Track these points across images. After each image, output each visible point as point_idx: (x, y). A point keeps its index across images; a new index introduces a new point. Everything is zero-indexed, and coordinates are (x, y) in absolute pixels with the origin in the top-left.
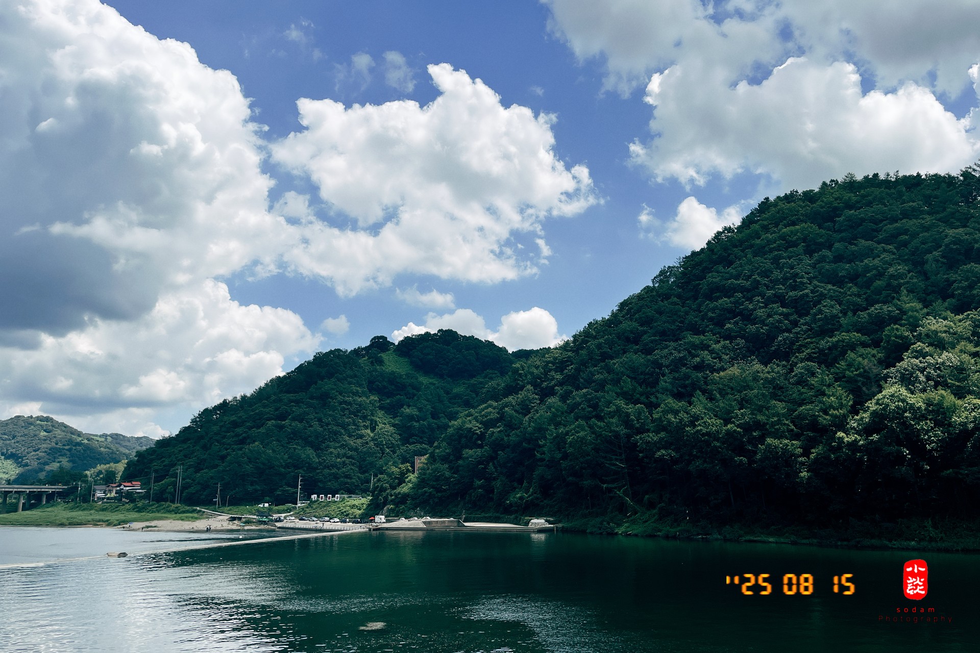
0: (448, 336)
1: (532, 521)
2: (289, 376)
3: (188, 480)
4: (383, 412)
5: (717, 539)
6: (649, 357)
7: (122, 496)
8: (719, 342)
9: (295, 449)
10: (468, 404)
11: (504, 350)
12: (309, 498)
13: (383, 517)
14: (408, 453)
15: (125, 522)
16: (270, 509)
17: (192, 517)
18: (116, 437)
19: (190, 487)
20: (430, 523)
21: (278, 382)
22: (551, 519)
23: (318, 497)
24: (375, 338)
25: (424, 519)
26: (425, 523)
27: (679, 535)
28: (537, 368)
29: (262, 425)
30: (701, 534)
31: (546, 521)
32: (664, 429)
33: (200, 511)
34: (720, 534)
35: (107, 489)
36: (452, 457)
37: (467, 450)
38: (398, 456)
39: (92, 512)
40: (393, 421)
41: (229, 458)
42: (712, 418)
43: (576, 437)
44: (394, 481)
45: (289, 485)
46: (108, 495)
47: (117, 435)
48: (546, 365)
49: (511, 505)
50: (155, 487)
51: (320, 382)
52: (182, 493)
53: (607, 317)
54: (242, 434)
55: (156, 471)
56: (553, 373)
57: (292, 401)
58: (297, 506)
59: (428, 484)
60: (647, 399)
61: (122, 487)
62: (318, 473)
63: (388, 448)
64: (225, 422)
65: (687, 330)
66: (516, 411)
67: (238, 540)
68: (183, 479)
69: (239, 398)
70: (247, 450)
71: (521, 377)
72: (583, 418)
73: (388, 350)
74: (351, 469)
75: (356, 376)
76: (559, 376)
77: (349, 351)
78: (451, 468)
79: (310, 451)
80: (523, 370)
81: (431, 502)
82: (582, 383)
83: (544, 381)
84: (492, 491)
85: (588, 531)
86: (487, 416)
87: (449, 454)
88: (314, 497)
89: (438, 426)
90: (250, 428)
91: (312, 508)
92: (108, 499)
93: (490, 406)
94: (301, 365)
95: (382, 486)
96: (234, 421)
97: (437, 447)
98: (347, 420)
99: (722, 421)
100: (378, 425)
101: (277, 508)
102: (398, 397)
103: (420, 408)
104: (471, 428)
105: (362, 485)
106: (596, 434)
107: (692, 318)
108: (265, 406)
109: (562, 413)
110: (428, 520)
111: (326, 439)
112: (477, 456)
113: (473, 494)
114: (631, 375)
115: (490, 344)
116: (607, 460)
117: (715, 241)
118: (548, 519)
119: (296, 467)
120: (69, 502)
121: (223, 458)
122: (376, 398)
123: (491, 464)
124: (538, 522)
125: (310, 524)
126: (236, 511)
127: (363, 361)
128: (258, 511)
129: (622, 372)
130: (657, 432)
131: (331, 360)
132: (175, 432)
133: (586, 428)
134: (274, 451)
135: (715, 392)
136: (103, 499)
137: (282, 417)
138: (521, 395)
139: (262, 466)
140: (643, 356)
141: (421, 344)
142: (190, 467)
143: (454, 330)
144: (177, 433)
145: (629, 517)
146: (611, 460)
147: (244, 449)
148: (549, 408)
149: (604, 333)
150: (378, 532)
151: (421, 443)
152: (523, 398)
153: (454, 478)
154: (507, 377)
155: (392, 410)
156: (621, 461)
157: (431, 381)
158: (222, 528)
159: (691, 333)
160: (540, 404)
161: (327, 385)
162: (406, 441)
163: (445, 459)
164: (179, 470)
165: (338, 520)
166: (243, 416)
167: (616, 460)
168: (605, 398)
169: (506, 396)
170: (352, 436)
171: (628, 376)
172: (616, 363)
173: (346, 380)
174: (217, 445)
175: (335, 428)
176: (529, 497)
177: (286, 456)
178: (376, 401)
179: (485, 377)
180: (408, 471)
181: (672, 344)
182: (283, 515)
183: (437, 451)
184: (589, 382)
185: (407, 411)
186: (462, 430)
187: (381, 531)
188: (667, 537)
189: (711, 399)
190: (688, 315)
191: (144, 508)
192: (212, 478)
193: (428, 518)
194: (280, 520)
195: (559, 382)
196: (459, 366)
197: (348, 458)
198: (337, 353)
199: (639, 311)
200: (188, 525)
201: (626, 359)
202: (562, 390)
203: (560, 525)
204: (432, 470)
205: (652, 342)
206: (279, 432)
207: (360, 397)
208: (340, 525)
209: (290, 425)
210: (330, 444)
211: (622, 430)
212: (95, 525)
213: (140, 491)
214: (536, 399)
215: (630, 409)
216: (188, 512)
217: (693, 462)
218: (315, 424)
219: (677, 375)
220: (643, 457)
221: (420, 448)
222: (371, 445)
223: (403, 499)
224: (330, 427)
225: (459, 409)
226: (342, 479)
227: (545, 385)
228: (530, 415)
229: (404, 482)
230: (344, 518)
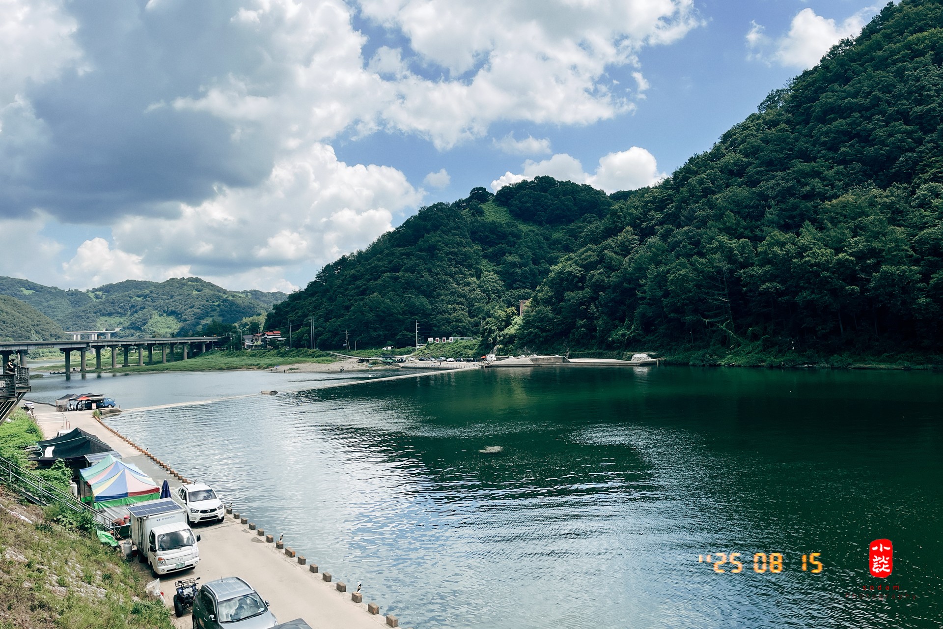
0: (545, 183)
1: (634, 356)
2: (398, 231)
3: (320, 329)
4: (486, 261)
5: (824, 368)
6: (754, 189)
7: (267, 344)
8: (832, 168)
9: (410, 297)
10: (567, 249)
11: (601, 193)
12: (426, 341)
13: (493, 356)
14: (513, 298)
15: (272, 365)
16: (393, 352)
17: (327, 361)
18: (256, 294)
19: (322, 334)
20: (537, 360)
21: (389, 236)
22: (654, 354)
23: (434, 339)
24: (474, 190)
25: (531, 357)
26: (532, 360)
27: (784, 365)
28: (636, 208)
29: (379, 277)
30: (807, 363)
31: (649, 355)
32: (769, 262)
33: (333, 355)
34: (827, 363)
35: (254, 338)
36: (554, 300)
37: (569, 293)
38: (503, 301)
39: (244, 357)
40: (496, 269)
41: (353, 308)
42: (822, 248)
43: (677, 275)
44: (501, 324)
45: (407, 330)
46: (256, 343)
47: (255, 291)
48: (645, 205)
49: (613, 342)
50: (293, 335)
51: (426, 235)
52: (316, 339)
53: (709, 151)
54: (362, 286)
55: (292, 322)
56: (652, 213)
57: (402, 254)
58: (416, 348)
59: (533, 325)
60: (752, 233)
61: (266, 336)
62: (433, 318)
63: (493, 293)
64: (346, 276)
65: (797, 157)
66: (615, 253)
68: (316, 328)
69: (355, 254)
70: (368, 300)
71: (620, 219)
72: (684, 256)
73: (488, 201)
74: (462, 314)
75: (459, 228)
76: (659, 216)
77: (451, 204)
78: (554, 310)
79: (424, 300)
80: (622, 211)
81: (537, 340)
82: (683, 221)
83: (644, 221)
84: (595, 330)
85: (691, 363)
86: (587, 259)
87: (551, 297)
88: (430, 340)
89: (539, 271)
90: (369, 280)
91: (429, 349)
92: (256, 346)
93: (590, 249)
94: (408, 221)
95: (490, 328)
96: (353, 274)
97: (539, 291)
98: (454, 270)
99: (832, 251)
100: (483, 273)
101: (398, 350)
102: (500, 245)
103: (522, 255)
104: (571, 272)
105: (472, 328)
106: (698, 271)
107: (802, 144)
108: (379, 260)
109: (663, 252)
110: (534, 358)
111: (437, 288)
112: (579, 297)
113: (576, 333)
114: (735, 209)
115: (588, 188)
116: (709, 296)
117: (830, 57)
118: (650, 353)
119: (413, 314)
120: (224, 350)
121: (347, 308)
122: (480, 248)
123: (593, 306)
124: (641, 357)
125: (429, 364)
126: (365, 354)
127: (465, 213)
128: (383, 353)
129: (726, 206)
130: (762, 266)
131: (435, 214)
132: (304, 287)
133: (688, 266)
134: (391, 300)
135: (826, 221)
136: (252, 346)
137: (396, 269)
138: (621, 237)
139: (382, 314)
140: (748, 189)
141: (518, 193)
142: (320, 316)
143: (550, 176)
144: (306, 287)
145: (733, 348)
146: (713, 295)
147: (365, 300)
148: (649, 248)
149: (706, 168)
150: (490, 369)
151: (525, 288)
152: (622, 239)
153: (557, 319)
154: (606, 220)
155: (495, 258)
156: (724, 296)
157: (530, 228)
158: (354, 369)
159: (800, 160)
160: (639, 244)
161: (434, 238)
162: (510, 286)
163: (547, 302)
164: (311, 319)
165: (454, 360)
166: (361, 269)
167: (719, 295)
168: (707, 235)
169: (605, 238)
170: (460, 284)
171: (732, 211)
172: (719, 198)
173: (451, 232)
174: (341, 297)
175: (444, 277)
176: (631, 333)
177: (403, 305)
178: (479, 250)
179: (584, 221)
180: (513, 314)
181: (779, 173)
182: (405, 356)
183: (540, 294)
184: (690, 220)
185: (510, 258)
186: (563, 274)
187: (493, 368)
188: (771, 367)
189: (821, 228)
190: (797, 141)
191: (286, 353)
192: (340, 326)
193: (535, 355)
194: (402, 361)
195: (659, 221)
196: (557, 212)
197: (458, 304)
198: (439, 207)
199: (743, 141)
200: (324, 367)
201: (729, 193)
202: (662, 229)
203: (662, 359)
204: (536, 312)
205: (757, 173)
206: (395, 283)
207: (464, 247)
208: (456, 364)
209: (404, 276)
210: (441, 292)
211: (725, 266)
212: (248, 369)
213: (281, 339)
214: (636, 240)
215: (734, 244)
216: (323, 356)
217: (800, 294)
218: (426, 275)
219: (783, 206)
220: (747, 292)
221: (524, 292)
222: (478, 291)
223: (511, 339)
224: (439, 276)
225: (559, 254)
226: (454, 323)
227: (644, 225)
228: (630, 256)
229: (511, 324)
230: (459, 356)
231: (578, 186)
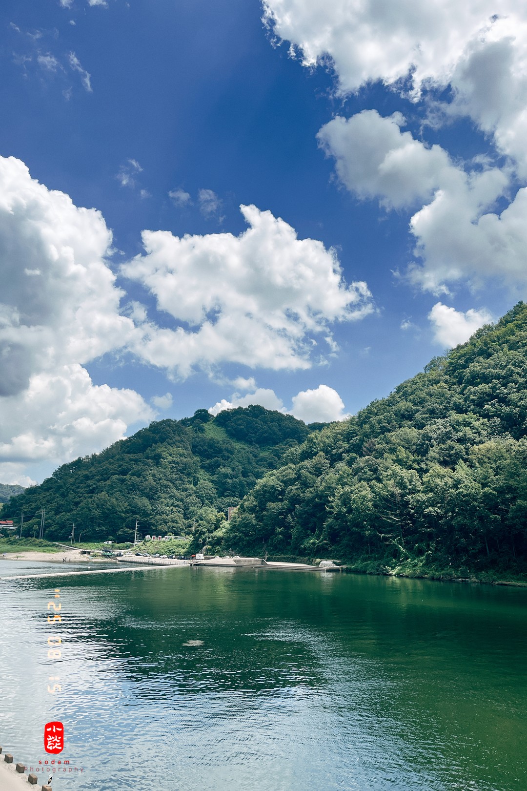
0: (256, 411)
1: (322, 562)
2: (130, 440)
3: (49, 521)
4: (203, 471)
5: (474, 582)
6: (421, 431)
8: (479, 419)
9: (133, 498)
10: (272, 466)
11: (301, 423)
12: (144, 537)
13: (202, 555)
14: (223, 504)
16: (113, 546)
19: (51, 526)
20: (239, 561)
21: (122, 446)
22: (338, 561)
23: (151, 537)
24: (198, 411)
25: (235, 558)
26: (235, 561)
27: (442, 578)
28: (328, 438)
29: (108, 478)
30: (461, 577)
31: (334, 563)
32: (432, 490)
33: (58, 546)
34: (477, 578)
36: (257, 508)
37: (270, 503)
38: (215, 506)
40: (211, 478)
41: (81, 504)
42: (472, 482)
43: (359, 495)
44: (211, 526)
45: (128, 528)
48: (336, 436)
49: (305, 549)
50: (24, 525)
51: (154, 445)
52: (45, 530)
53: (386, 398)
54: (92, 485)
55: (25, 513)
56: (341, 442)
57: (131, 460)
58: (134, 544)
59: (238, 529)
60: (418, 465)
62: (151, 518)
63: (207, 499)
64: (79, 475)
65: (453, 409)
66: (310, 472)
67: (87, 570)
68: (46, 519)
69: (90, 456)
70: (96, 498)
71: (315, 445)
72: (365, 480)
73: (208, 421)
74: (178, 515)
75: (183, 441)
76: (346, 445)
77: (178, 421)
78: (257, 517)
79: (146, 501)
80: (317, 439)
81: (240, 543)
82: (365, 451)
83: (334, 449)
84: (290, 537)
85: (368, 572)
86: (287, 476)
87: (255, 506)
88: (148, 537)
89: (247, 483)
90: (99, 481)
91: (146, 546)
93: (290, 468)
94: (139, 432)
95: (201, 530)
96: (86, 475)
97: (245, 500)
98: (175, 476)
99: (480, 485)
100: (199, 481)
101: (118, 545)
102: (216, 458)
103: (233, 468)
104: (274, 486)
105: (186, 528)
106: (375, 493)
107: (457, 399)
108: (110, 463)
109: (348, 475)
110: (237, 559)
111: (158, 491)
112: (278, 508)
113: (275, 539)
114: (406, 445)
115: (291, 418)
116: (384, 515)
117: (477, 337)
118: (335, 561)
119: (134, 513)
121: (77, 504)
122: (198, 459)
123: (289, 516)
124: (328, 563)
125: (144, 559)
126: (87, 547)
127: (189, 429)
128: (104, 547)
129: (398, 443)
130: (426, 492)
131: (164, 428)
132: (40, 482)
133: (368, 488)
134: (117, 499)
135: (475, 461)
137: (124, 473)
138: (315, 460)
139: (107, 511)
140: (416, 430)
141: (235, 417)
142: (51, 510)
143: (261, 406)
144: (42, 483)
145: (401, 561)
146: (387, 514)
147: (93, 498)
148: (338, 471)
149: (384, 411)
150: (197, 567)
151: (234, 496)
152: (316, 462)
153: (259, 525)
154: (304, 445)
155: (211, 469)
156: (396, 516)
157: (242, 446)
158: (75, 560)
159: (455, 411)
160: (330, 467)
161: (161, 449)
162: (221, 494)
164: (43, 512)
165: (167, 556)
166: (93, 471)
167: (392, 514)
168: (383, 464)
169: (302, 460)
170: (179, 489)
171: (403, 447)
172: (393, 436)
173: (175, 444)
174: (73, 494)
175: (165, 482)
176: (320, 542)
177: (126, 504)
178: (198, 461)
179: (286, 444)
180: (223, 518)
181: (439, 420)
182: (123, 551)
183: (246, 503)
184: (370, 450)
185: (223, 470)
186: (267, 487)
187: (200, 567)
188: (433, 579)
189: (472, 466)
190: (453, 397)
191: (15, 541)
192: (68, 520)
193: (238, 557)
194: (120, 555)
195: (346, 450)
196: (265, 435)
197: (175, 506)
198: (167, 422)
199: (413, 393)
200: (48, 556)
201: (401, 433)
202: (348, 456)
203: (345, 567)
204: (242, 518)
205: (423, 419)
206: (122, 484)
207: (186, 458)
208: (167, 561)
209: (130, 479)
210: (162, 495)
211: (398, 491)
213: (13, 528)
214: (327, 463)
215: (405, 474)
216: (48, 546)
217: (455, 518)
218: (150, 478)
219: (443, 446)
220: (414, 514)
221: (233, 500)
222: (194, 497)
223: (218, 541)
224: (161, 481)
225: (265, 470)
226: (170, 523)
227: (334, 452)
228: (321, 476)
229: (219, 527)
230: (171, 554)
231: (283, 415)
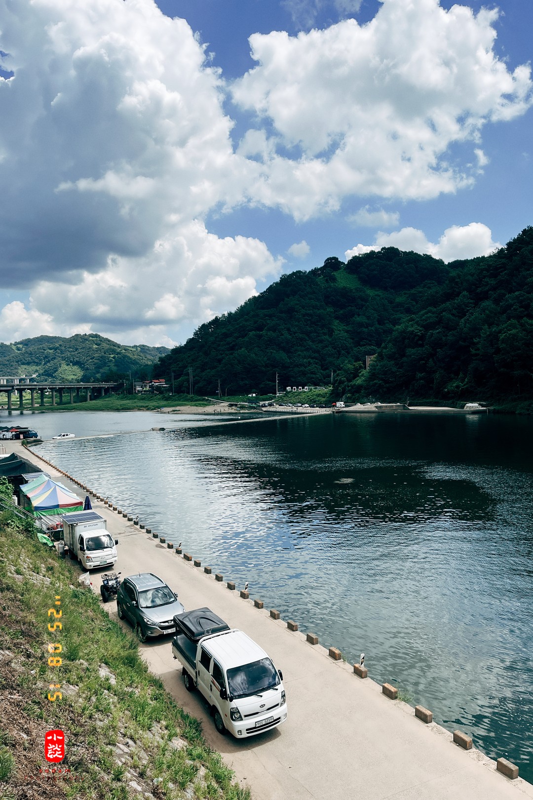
0: (390, 253)
1: (467, 405)
2: (263, 295)
3: (197, 378)
4: (338, 321)
7: (154, 389)
9: (271, 352)
10: (409, 311)
11: (440, 262)
12: (285, 390)
13: (342, 403)
14: (360, 353)
15: (159, 407)
16: (256, 398)
17: (203, 404)
18: (144, 349)
19: (199, 382)
20: (380, 407)
21: (255, 301)
22: (484, 403)
23: (292, 388)
24: (328, 259)
25: (376, 405)
26: (376, 407)
28: (472, 275)
29: (246, 335)
31: (479, 404)
33: (207, 400)
35: (143, 385)
36: (397, 355)
37: (410, 349)
38: (351, 356)
39: (136, 400)
40: (346, 328)
41: (224, 361)
43: (508, 334)
44: (350, 376)
45: (269, 380)
46: (145, 389)
47: (143, 346)
48: (481, 273)
49: (448, 392)
50: (175, 383)
51: (286, 299)
52: (194, 387)
54: (231, 343)
55: (174, 372)
56: (487, 279)
57: (265, 315)
58: (277, 395)
59: (378, 377)
61: (153, 383)
62: (290, 371)
63: (343, 349)
64: (218, 334)
66: (453, 315)
67: (238, 420)
68: (194, 377)
69: (226, 315)
70: (236, 355)
71: (457, 285)
72: (515, 317)
73: (339, 269)
74: (315, 367)
75: (314, 292)
76: (493, 282)
77: (308, 271)
78: (396, 364)
79: (283, 355)
80: (459, 278)
81: (381, 391)
82: (515, 287)
83: (479, 287)
84: (432, 382)
85: (517, 412)
86: (427, 320)
87: (394, 353)
88: (289, 388)
89: (384, 330)
90: (237, 338)
91: (288, 396)
92: (145, 391)
93: (430, 311)
94: (271, 286)
95: (340, 379)
96: (225, 332)
97: (384, 348)
98: (309, 329)
100: (334, 332)
101: (261, 397)
102: (350, 308)
103: (368, 316)
104: (413, 331)
105: (324, 379)
108: (246, 320)
109: (496, 314)
110: (379, 405)
111: (294, 345)
112: (419, 353)
113: (416, 384)
115: (428, 258)
118: (481, 403)
119: (274, 366)
120: (119, 394)
121: (220, 361)
124: (473, 405)
125: (287, 409)
126: (233, 399)
127: (320, 279)
128: (249, 399)
131: (294, 280)
132: (184, 343)
133: (518, 326)
134: (256, 355)
136: (142, 391)
137: (260, 328)
138: (457, 301)
139: (248, 366)
141: (367, 262)
142: (197, 368)
143: (395, 247)
144: (185, 343)
147: (234, 354)
148: (484, 310)
150: (340, 414)
151: (370, 345)
152: (459, 302)
153: (399, 372)
154: (445, 285)
155: (345, 319)
157: (376, 293)
158: (225, 412)
160: (474, 307)
161: (293, 301)
162: (357, 344)
163: (391, 357)
164: (190, 370)
165: (308, 406)
166: (231, 328)
169: (444, 302)
170: (315, 341)
173: (307, 296)
174: (214, 352)
175: (301, 335)
176: (465, 385)
177: (265, 359)
178: (331, 312)
179: (424, 286)
180: (361, 367)
182: (267, 402)
183: (384, 351)
184: (522, 285)
185: (358, 319)
186: (406, 333)
187: (342, 414)
191: (169, 398)
192: (213, 376)
193: (379, 403)
194: (265, 406)
195: (493, 286)
196: (401, 279)
197: (312, 358)
198: (298, 275)
200: (201, 409)
202: (495, 293)
203: (492, 408)
204: (381, 366)
206: (259, 340)
207: (319, 309)
208: (310, 410)
209: (267, 334)
210: (298, 348)
212: (139, 410)
213: (165, 385)
214: (471, 303)
216: (199, 400)
218: (285, 332)
221: (370, 349)
222: (330, 348)
223: (358, 389)
224: (296, 335)
225: (402, 315)
226: (309, 375)
227: (479, 290)
228: (466, 318)
229: (358, 376)
230: (313, 403)
231: (420, 256)
